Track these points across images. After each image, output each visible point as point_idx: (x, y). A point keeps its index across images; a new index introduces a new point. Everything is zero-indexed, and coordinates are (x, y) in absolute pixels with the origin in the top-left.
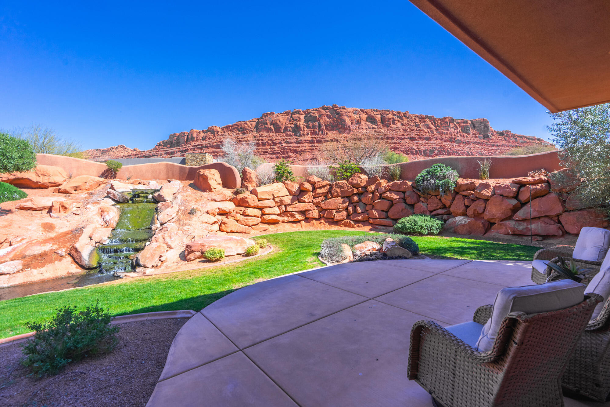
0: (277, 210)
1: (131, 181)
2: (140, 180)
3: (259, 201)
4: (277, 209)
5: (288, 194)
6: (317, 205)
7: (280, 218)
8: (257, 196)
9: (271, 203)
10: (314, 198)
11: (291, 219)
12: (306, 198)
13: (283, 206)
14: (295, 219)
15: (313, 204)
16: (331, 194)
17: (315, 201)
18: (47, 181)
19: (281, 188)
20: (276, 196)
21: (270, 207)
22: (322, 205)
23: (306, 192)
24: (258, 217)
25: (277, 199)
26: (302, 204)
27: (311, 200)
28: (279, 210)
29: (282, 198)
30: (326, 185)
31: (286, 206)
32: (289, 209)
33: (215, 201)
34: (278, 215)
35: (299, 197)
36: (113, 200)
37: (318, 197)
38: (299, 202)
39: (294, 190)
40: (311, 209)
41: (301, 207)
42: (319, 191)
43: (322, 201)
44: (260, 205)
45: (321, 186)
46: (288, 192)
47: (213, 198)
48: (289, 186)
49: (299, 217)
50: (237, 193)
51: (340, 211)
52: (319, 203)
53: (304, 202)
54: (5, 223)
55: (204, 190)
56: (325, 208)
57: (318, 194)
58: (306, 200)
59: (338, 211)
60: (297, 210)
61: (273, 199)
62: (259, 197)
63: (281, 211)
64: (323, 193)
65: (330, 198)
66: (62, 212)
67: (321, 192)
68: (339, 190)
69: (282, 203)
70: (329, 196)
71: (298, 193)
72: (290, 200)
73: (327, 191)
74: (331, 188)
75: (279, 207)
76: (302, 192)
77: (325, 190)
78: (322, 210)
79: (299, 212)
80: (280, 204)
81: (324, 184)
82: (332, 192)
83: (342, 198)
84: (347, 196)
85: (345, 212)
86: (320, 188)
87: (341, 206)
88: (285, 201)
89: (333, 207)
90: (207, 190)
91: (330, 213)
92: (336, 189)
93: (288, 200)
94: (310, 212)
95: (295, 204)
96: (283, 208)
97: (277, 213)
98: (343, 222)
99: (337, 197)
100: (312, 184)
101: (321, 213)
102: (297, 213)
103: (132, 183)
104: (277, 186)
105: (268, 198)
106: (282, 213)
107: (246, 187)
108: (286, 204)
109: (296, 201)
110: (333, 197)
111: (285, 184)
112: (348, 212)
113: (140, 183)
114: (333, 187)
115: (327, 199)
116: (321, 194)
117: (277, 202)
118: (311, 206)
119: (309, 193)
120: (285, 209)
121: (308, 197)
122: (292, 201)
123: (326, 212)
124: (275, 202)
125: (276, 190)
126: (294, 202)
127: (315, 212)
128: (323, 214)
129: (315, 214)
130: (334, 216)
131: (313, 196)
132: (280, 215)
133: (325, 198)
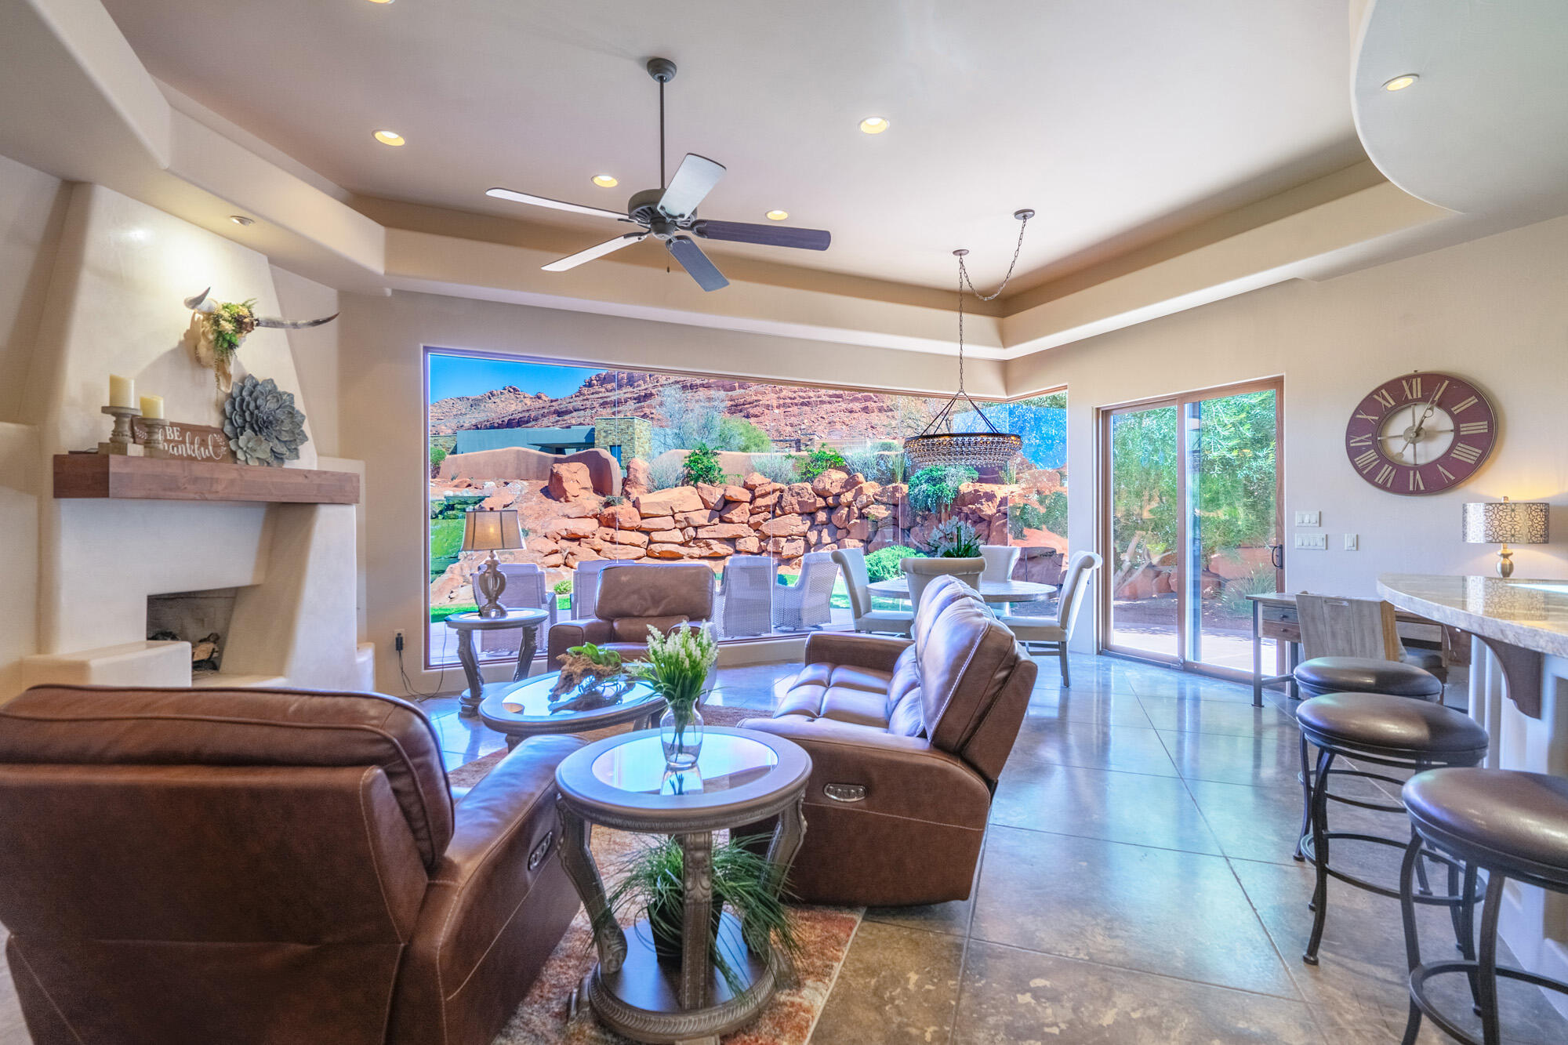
0: (678, 536)
1: (456, 481)
2: (469, 481)
3: (642, 518)
4: (677, 532)
5: (702, 506)
6: (756, 527)
7: (683, 550)
8: (639, 511)
9: (668, 522)
10: (752, 515)
11: (706, 552)
12: (735, 514)
13: (691, 529)
14: (711, 552)
15: (749, 526)
16: (782, 508)
17: (752, 520)
19: (688, 497)
20: (676, 511)
21: (663, 530)
22: (763, 528)
23: (736, 504)
24: (639, 546)
25: (678, 517)
26: (726, 525)
27: (745, 518)
28: (682, 536)
29: (688, 515)
30: (774, 491)
31: (696, 528)
32: (702, 533)
33: (569, 517)
34: (682, 544)
35: (722, 513)
37: (759, 513)
38: (722, 521)
39: (713, 501)
40: (745, 535)
41: (727, 530)
42: (760, 502)
43: (765, 520)
44: (644, 526)
45: (763, 492)
46: (703, 503)
47: (566, 512)
48: (705, 492)
49: (719, 548)
50: (607, 504)
51: (794, 540)
52: (759, 524)
53: (731, 522)
55: (557, 499)
56: (769, 534)
57: (760, 507)
58: (735, 519)
59: (790, 538)
60: (716, 536)
61: (673, 516)
62: (643, 511)
63: (686, 537)
64: (767, 506)
65: (780, 516)
67: (764, 504)
68: (794, 501)
69: (688, 522)
70: (778, 511)
71: (721, 506)
72: (705, 517)
73: (774, 501)
74: (781, 497)
75: (681, 530)
76: (728, 503)
77: (770, 500)
78: (765, 538)
79: (720, 540)
80: (684, 524)
81: (769, 488)
82: (783, 504)
83: (800, 514)
84: (808, 511)
85: (801, 543)
86: (763, 496)
87: (795, 530)
88: (695, 519)
89: (783, 533)
90: (562, 499)
91: (776, 543)
92: (789, 498)
93: (701, 517)
94: (742, 540)
95: (715, 524)
96: (691, 532)
97: (679, 541)
98: (797, 561)
99: (790, 513)
100: (751, 489)
101: (762, 543)
102: (716, 542)
103: (456, 486)
104: (680, 493)
105: (661, 513)
106: (690, 541)
107: (627, 495)
108: (696, 525)
109: (717, 520)
110: (785, 514)
111: (697, 488)
112: (807, 542)
113: (469, 485)
114: (785, 495)
115: (774, 517)
116: (763, 508)
117: (678, 521)
118: (744, 530)
119: (742, 506)
120: (694, 534)
121: (741, 513)
122: (710, 520)
123: (770, 542)
124: (675, 521)
125: (679, 499)
126: (713, 522)
127: (750, 540)
128: (765, 544)
129: (751, 544)
130: (783, 548)
131: (749, 510)
132: (685, 544)
133: (770, 515)
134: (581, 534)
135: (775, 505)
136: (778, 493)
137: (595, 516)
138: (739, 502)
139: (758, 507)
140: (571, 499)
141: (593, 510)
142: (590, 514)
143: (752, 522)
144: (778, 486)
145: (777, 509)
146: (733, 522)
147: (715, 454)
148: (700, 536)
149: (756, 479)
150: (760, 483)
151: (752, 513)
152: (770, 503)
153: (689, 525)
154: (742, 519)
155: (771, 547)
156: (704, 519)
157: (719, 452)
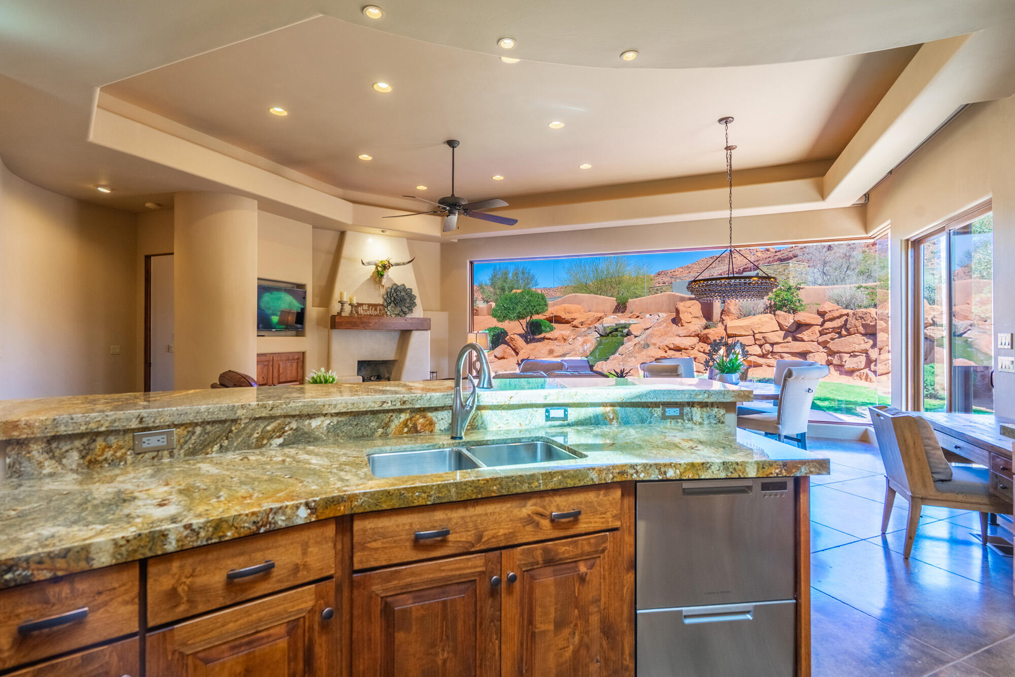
0: (757, 350)
3: (729, 337)
5: (778, 328)
6: (824, 344)
7: (761, 361)
8: (727, 332)
9: (749, 340)
10: (821, 335)
12: (805, 335)
13: (768, 345)
15: (819, 344)
16: (847, 330)
17: (821, 339)
18: (570, 318)
19: (767, 322)
20: (756, 332)
22: (830, 346)
23: (807, 327)
25: (758, 336)
26: (798, 343)
27: (814, 338)
28: (760, 350)
29: (765, 335)
30: (841, 316)
31: (772, 345)
32: (777, 349)
34: (759, 356)
35: (794, 334)
36: (599, 333)
37: (826, 334)
38: (794, 339)
39: (787, 325)
40: (813, 351)
41: (798, 347)
42: (828, 325)
43: (832, 339)
45: (831, 317)
46: (779, 326)
48: (781, 318)
50: (707, 327)
51: (855, 356)
52: (826, 342)
53: (802, 341)
54: (533, 348)
56: (835, 350)
57: (828, 329)
58: (805, 338)
59: (853, 354)
61: (754, 336)
62: (729, 332)
63: (764, 351)
64: (834, 328)
65: (846, 336)
66: (563, 342)
68: (858, 323)
69: (766, 341)
70: (844, 332)
71: (794, 328)
72: (779, 337)
73: (840, 324)
74: (846, 321)
75: (761, 346)
76: (800, 327)
77: (837, 323)
78: (831, 353)
79: (793, 354)
80: (762, 341)
81: (836, 314)
82: (848, 326)
83: (863, 335)
84: (870, 332)
85: (863, 359)
86: (831, 320)
87: (857, 348)
88: (771, 338)
89: (847, 350)
90: (679, 325)
91: (841, 358)
92: (854, 321)
93: (778, 336)
94: (811, 355)
95: (788, 342)
96: (768, 347)
97: (757, 353)
98: (858, 373)
99: (854, 334)
100: (822, 314)
101: (830, 358)
102: (788, 355)
103: (630, 317)
104: (760, 319)
105: (743, 333)
106: (768, 354)
107: (722, 321)
108: (772, 342)
109: (790, 339)
110: (850, 334)
111: (775, 314)
112: (868, 357)
113: (638, 317)
114: (850, 319)
115: (841, 336)
116: (831, 330)
117: (758, 339)
118: (814, 347)
119: (812, 328)
120: (771, 349)
121: (811, 334)
122: (784, 339)
123: (836, 356)
124: (755, 340)
125: (758, 324)
126: (786, 340)
127: (818, 355)
128: (832, 358)
129: (819, 358)
130: (845, 362)
131: (819, 332)
132: (763, 356)
133: (837, 336)
134: (683, 347)
135: (841, 327)
136: (845, 318)
137: (697, 335)
138: (808, 326)
139: (826, 329)
140: (685, 324)
141: (695, 332)
142: (693, 334)
143: (820, 341)
144: (845, 311)
145: (844, 330)
146: (804, 341)
147: (799, 289)
148: (775, 350)
149: (827, 307)
150: (830, 310)
151: (822, 333)
152: (836, 326)
153: (767, 343)
154: (812, 338)
155: (836, 361)
156: (778, 338)
157: (802, 287)
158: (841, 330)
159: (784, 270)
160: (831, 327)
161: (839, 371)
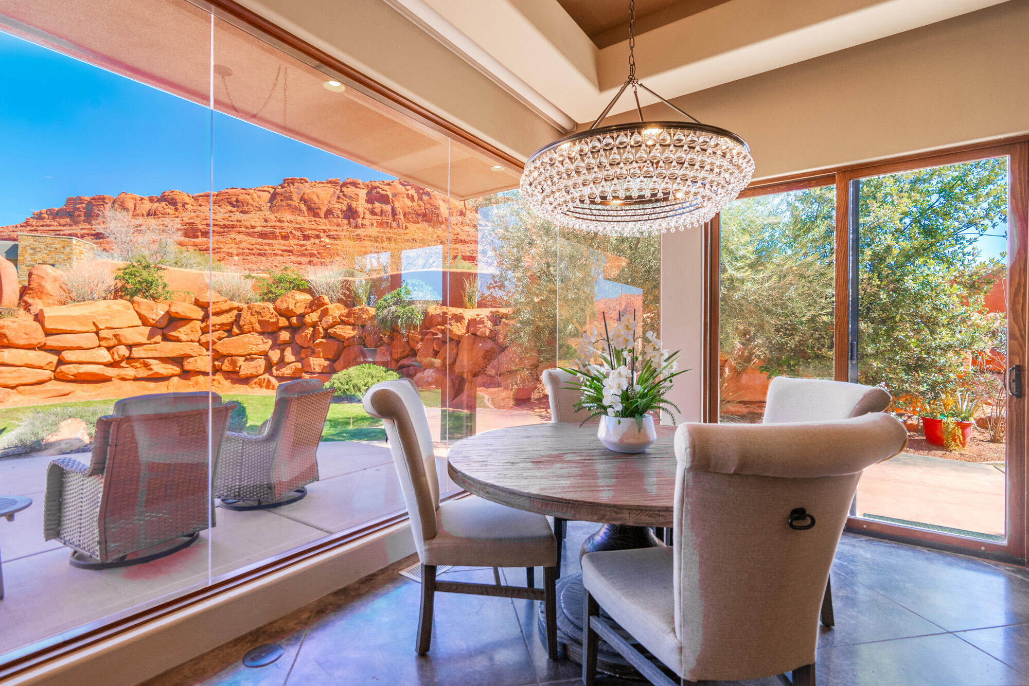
0: (103, 356)
3: (47, 335)
4: (103, 351)
5: (139, 323)
6: (209, 346)
7: (109, 372)
8: (43, 327)
9: (89, 340)
10: (204, 333)
11: (142, 374)
12: (182, 332)
13: (122, 348)
14: (152, 373)
15: (201, 345)
16: (240, 327)
17: (204, 339)
19: (119, 311)
20: (101, 327)
21: (80, 349)
22: (218, 347)
23: (184, 322)
24: (43, 368)
25: (104, 334)
26: (172, 344)
27: (195, 337)
28: (108, 356)
29: (118, 332)
30: (231, 310)
31: (130, 347)
32: (137, 353)
34: (107, 365)
35: (165, 331)
37: (212, 332)
38: (166, 339)
39: (154, 317)
40: (193, 354)
41: (171, 350)
42: (214, 320)
43: (220, 339)
44: (51, 344)
45: (218, 310)
46: (141, 319)
48: (142, 307)
49: (161, 369)
51: (253, 360)
52: (212, 343)
56: (225, 353)
57: (214, 326)
58: (183, 337)
59: (249, 358)
60: (157, 356)
61: (97, 333)
62: (48, 326)
63: (116, 357)
64: (222, 325)
65: (237, 335)
68: (254, 320)
69: (119, 341)
70: (235, 330)
71: (164, 323)
72: (142, 335)
73: (230, 320)
74: (239, 316)
75: (109, 349)
76: (173, 321)
77: (226, 319)
78: (219, 357)
79: (164, 360)
80: (113, 342)
81: (224, 306)
82: (241, 323)
83: (260, 334)
84: (269, 331)
85: (261, 362)
86: (217, 314)
87: (255, 350)
88: (127, 337)
89: (240, 352)
91: (234, 363)
92: (248, 317)
93: (140, 334)
94: (191, 360)
95: (156, 343)
96: (123, 351)
97: (105, 361)
98: (256, 380)
99: (249, 332)
100: (204, 306)
101: (216, 363)
102: (157, 362)
105: (78, 329)
106: (121, 362)
108: (131, 342)
109: (159, 338)
110: (242, 332)
111: (133, 302)
112: (268, 361)
114: (243, 314)
115: (230, 333)
116: (218, 327)
117: (104, 339)
118: (195, 349)
119: (192, 324)
120: (127, 354)
121: (189, 331)
122: (149, 338)
123: (226, 361)
124: (100, 339)
125: (104, 314)
126: (153, 340)
127: (202, 360)
128: (220, 364)
129: (203, 363)
130: (240, 367)
131: (201, 328)
132: (114, 364)
133: (226, 334)
135: (232, 324)
136: (235, 312)
138: (186, 320)
139: (211, 326)
143: (203, 341)
144: (236, 304)
145: (235, 328)
146: (179, 341)
147: (159, 269)
148: (135, 355)
149: (209, 296)
150: (215, 301)
151: (204, 331)
152: (225, 322)
153: (120, 343)
154: (192, 337)
155: (226, 366)
156: (141, 337)
157: (163, 267)
158: (232, 327)
159: (64, 247)
160: (219, 323)
161: (231, 379)
